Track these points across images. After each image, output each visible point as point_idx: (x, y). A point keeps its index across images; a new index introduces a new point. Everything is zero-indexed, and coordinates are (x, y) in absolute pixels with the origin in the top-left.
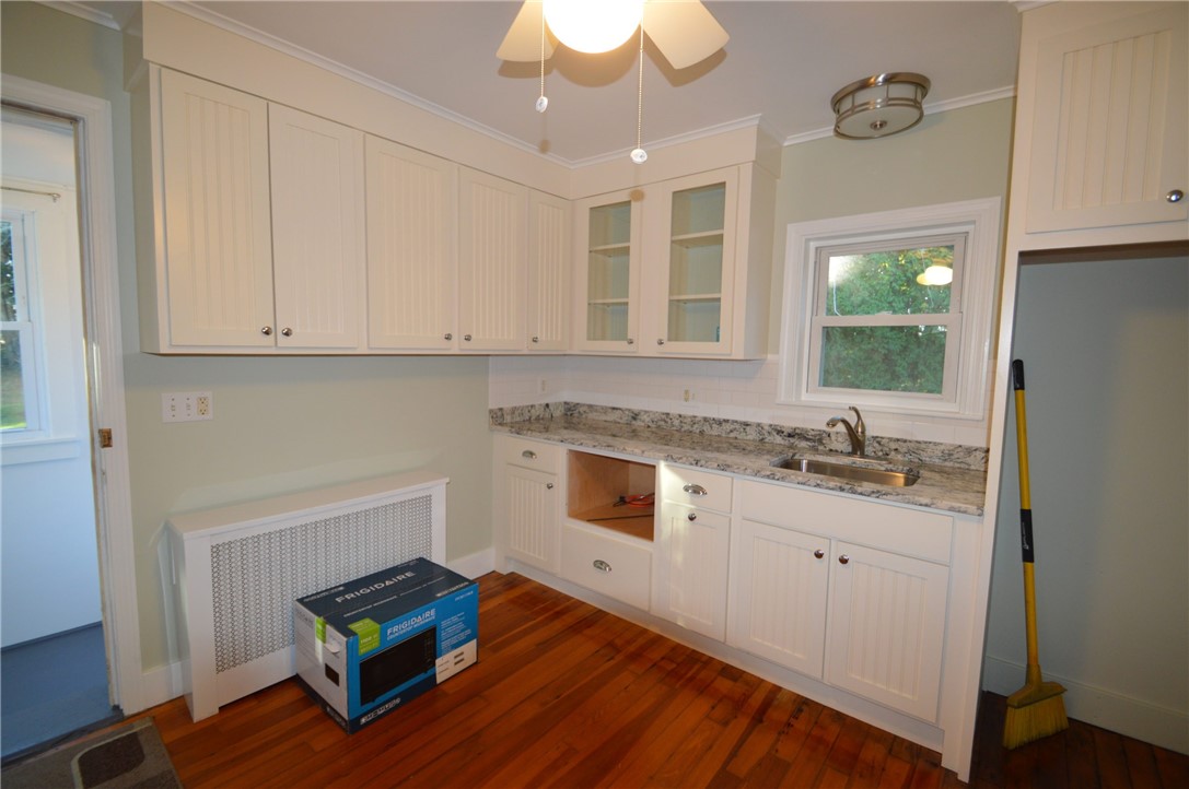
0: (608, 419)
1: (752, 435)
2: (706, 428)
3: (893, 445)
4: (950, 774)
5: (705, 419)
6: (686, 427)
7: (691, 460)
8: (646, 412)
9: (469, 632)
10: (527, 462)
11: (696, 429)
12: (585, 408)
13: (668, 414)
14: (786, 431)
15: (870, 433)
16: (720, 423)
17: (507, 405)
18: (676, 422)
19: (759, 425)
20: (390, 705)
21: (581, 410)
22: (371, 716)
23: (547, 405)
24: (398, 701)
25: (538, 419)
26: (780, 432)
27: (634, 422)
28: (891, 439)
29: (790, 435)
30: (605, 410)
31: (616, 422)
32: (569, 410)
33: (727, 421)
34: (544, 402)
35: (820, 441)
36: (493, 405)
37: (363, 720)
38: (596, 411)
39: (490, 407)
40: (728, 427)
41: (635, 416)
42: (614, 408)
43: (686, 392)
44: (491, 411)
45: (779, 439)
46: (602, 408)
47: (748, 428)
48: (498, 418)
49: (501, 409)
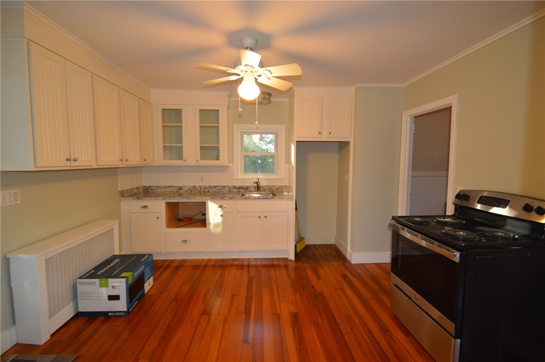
0: (166, 190)
1: (227, 190)
2: (210, 189)
3: (266, 188)
4: (291, 260)
5: (210, 186)
6: (202, 190)
7: (220, 198)
8: (185, 186)
9: (151, 273)
10: (145, 210)
11: (206, 190)
12: (155, 188)
13: (195, 186)
14: (237, 187)
15: (261, 185)
16: (215, 187)
17: (125, 189)
18: (198, 189)
19: (228, 186)
20: (135, 304)
21: (153, 188)
22: (132, 308)
23: (138, 188)
24: (137, 302)
25: (135, 194)
26: (235, 188)
27: (180, 191)
28: (265, 186)
29: (238, 188)
30: (166, 187)
31: (171, 192)
32: (146, 189)
33: (218, 186)
34: (137, 186)
35: (247, 189)
36: (120, 189)
37: (130, 310)
38: (161, 188)
39: (119, 190)
40: (218, 188)
41: (180, 188)
42: (170, 186)
43: (202, 178)
44: (120, 192)
45: (235, 190)
46: (164, 187)
47: (225, 188)
48: (123, 194)
49: (123, 191)
